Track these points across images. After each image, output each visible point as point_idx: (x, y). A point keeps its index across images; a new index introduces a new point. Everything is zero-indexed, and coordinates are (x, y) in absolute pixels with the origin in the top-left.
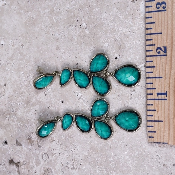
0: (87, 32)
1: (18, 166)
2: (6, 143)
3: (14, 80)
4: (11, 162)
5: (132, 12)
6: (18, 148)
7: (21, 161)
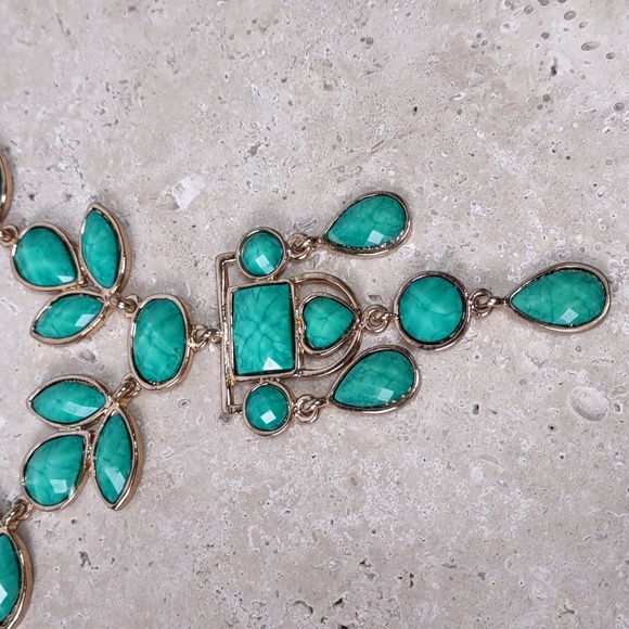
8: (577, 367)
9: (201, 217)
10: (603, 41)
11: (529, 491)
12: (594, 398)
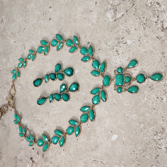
0: (88, 129)
1: (33, 162)
2: (33, 149)
3: (50, 125)
4: (31, 158)
5: (109, 136)
6: (37, 155)
7: (35, 162)
8: (114, 98)
9: (78, 75)
10: (122, 61)
11: (108, 111)
12: (115, 102)
